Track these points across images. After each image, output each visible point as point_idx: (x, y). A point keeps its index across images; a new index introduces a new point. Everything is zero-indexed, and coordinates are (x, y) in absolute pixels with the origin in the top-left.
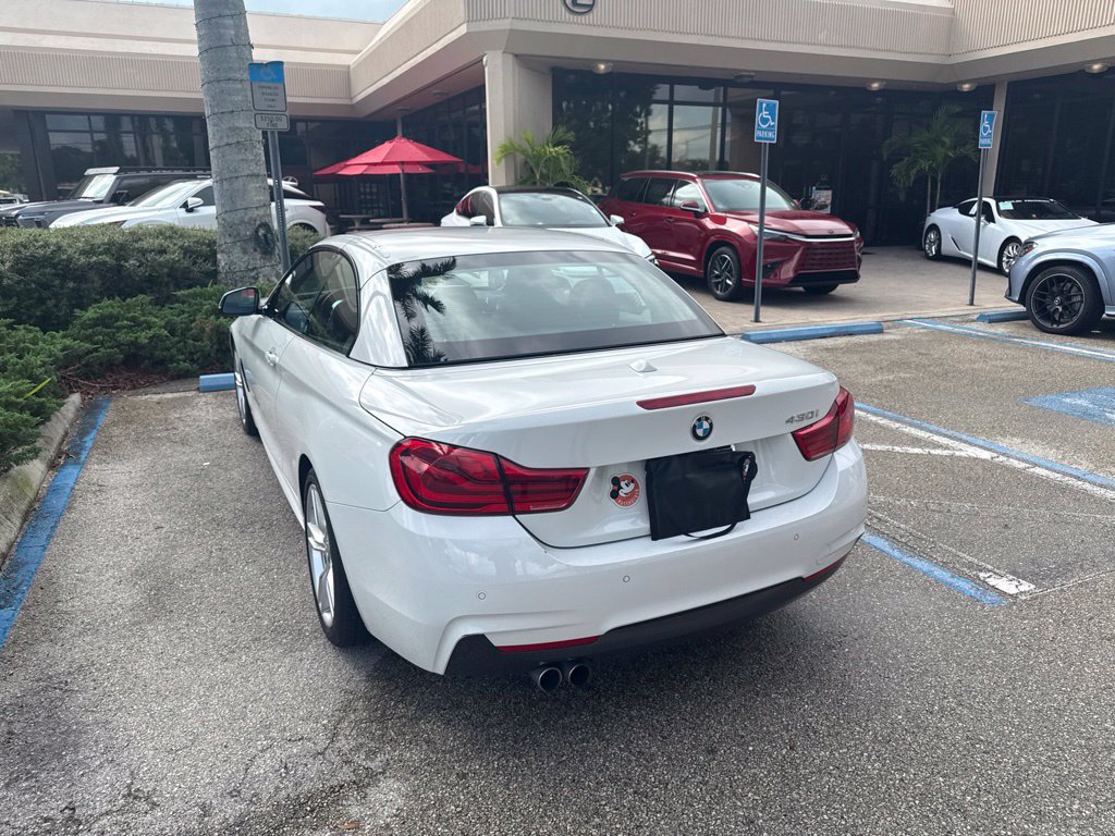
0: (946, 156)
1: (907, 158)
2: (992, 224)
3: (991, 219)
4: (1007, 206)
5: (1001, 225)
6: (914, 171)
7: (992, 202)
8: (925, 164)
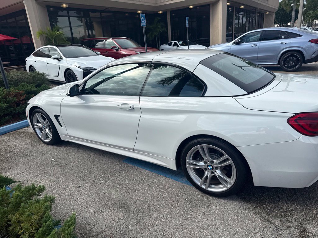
0: (160, 31)
1: (150, 32)
2: (179, 48)
3: (178, 46)
4: (181, 43)
5: (181, 48)
6: (153, 36)
7: (177, 42)
8: (155, 33)
